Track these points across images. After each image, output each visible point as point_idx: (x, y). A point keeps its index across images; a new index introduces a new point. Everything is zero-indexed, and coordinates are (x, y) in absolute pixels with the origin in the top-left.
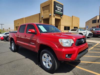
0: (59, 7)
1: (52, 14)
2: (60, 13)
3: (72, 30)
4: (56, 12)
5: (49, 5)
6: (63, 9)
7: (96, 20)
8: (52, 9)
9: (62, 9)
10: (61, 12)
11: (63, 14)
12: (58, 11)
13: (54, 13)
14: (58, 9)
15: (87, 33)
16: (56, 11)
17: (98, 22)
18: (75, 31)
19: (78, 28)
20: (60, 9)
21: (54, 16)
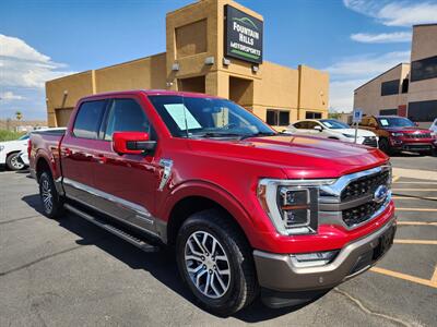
0: (246, 31)
1: (216, 59)
2: (249, 53)
3: (298, 126)
4: (234, 51)
5: (205, 20)
6: (261, 35)
7: (399, 81)
8: (216, 37)
9: (257, 36)
10: (254, 51)
11: (261, 57)
12: (243, 48)
13: (226, 56)
14: (241, 38)
15: (355, 137)
16: (233, 45)
17: (405, 89)
18: (312, 128)
19: (324, 117)
20: (251, 37)
21: (225, 66)
